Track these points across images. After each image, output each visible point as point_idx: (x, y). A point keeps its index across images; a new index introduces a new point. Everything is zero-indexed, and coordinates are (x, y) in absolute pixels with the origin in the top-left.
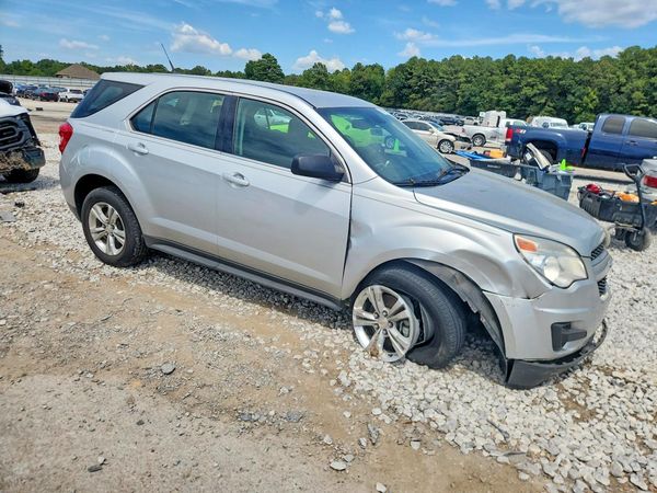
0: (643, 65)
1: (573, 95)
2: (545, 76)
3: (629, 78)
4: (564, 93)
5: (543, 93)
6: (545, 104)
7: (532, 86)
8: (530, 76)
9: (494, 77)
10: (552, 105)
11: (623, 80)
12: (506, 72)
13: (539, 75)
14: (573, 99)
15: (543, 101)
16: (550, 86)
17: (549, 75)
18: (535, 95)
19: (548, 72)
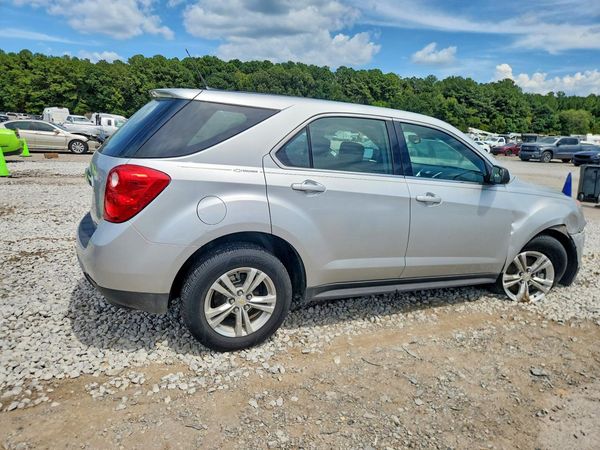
0: (150, 71)
1: (101, 92)
2: (71, 74)
3: (142, 80)
4: (92, 91)
5: (72, 91)
6: (77, 100)
7: (60, 83)
8: (55, 73)
9: (13, 71)
10: (84, 101)
11: (138, 82)
12: (27, 67)
13: (63, 73)
14: (102, 97)
15: (75, 97)
16: (77, 83)
17: (74, 74)
18: (65, 92)
19: (72, 71)
